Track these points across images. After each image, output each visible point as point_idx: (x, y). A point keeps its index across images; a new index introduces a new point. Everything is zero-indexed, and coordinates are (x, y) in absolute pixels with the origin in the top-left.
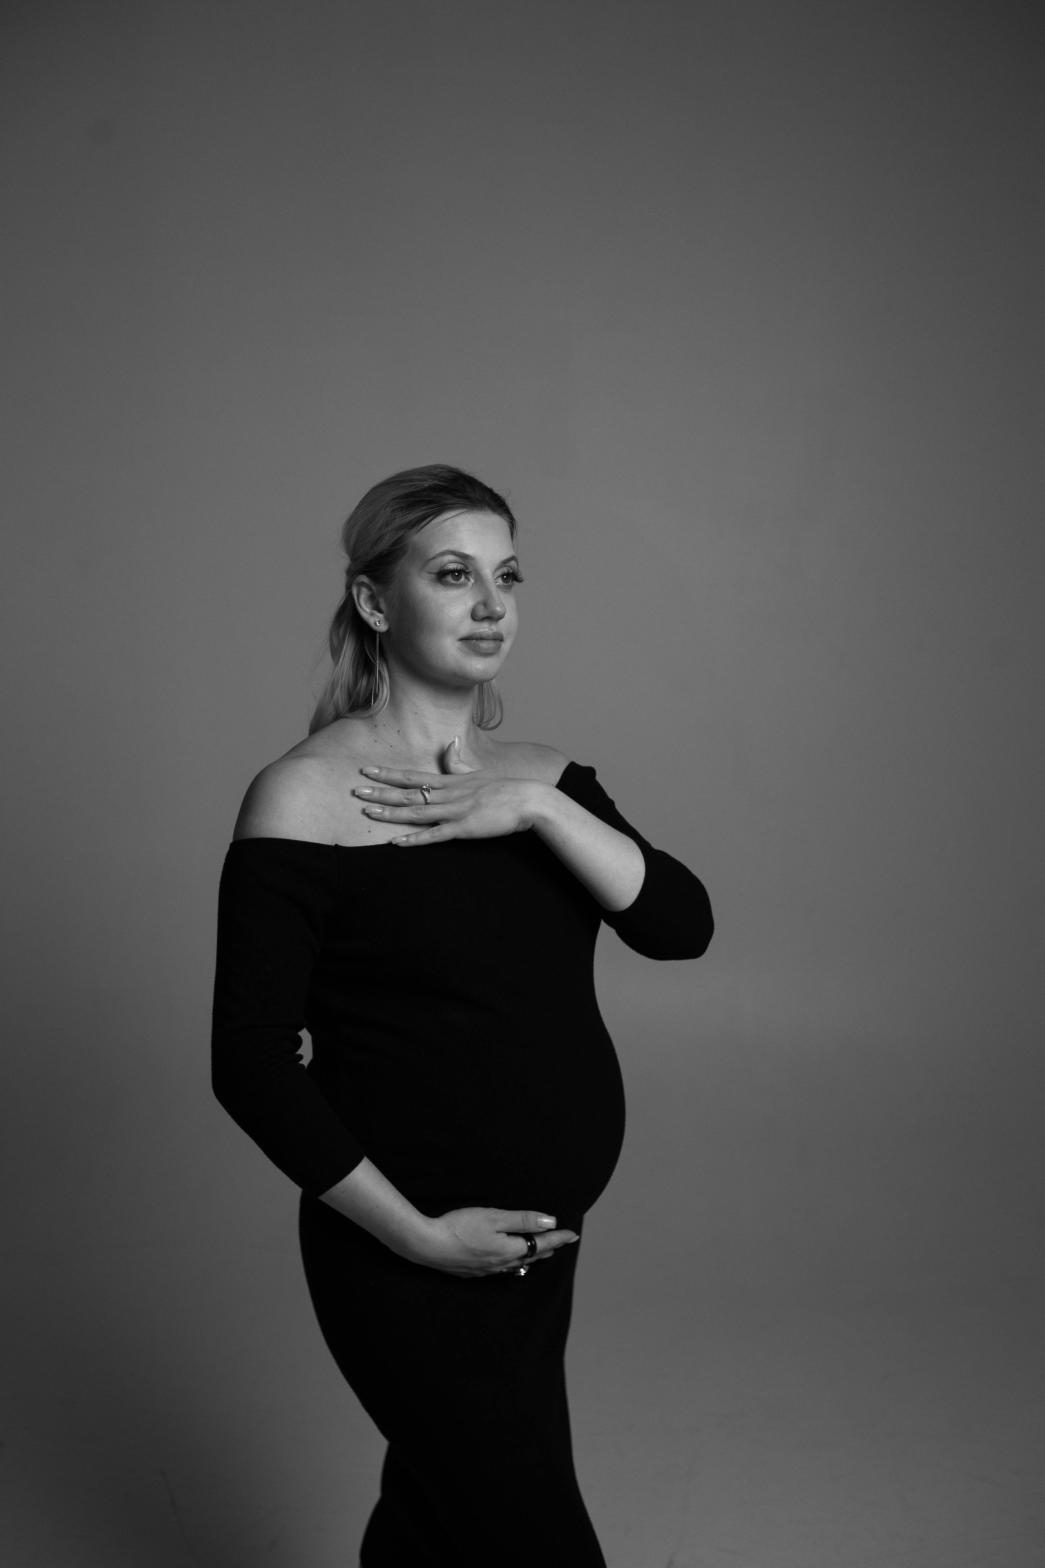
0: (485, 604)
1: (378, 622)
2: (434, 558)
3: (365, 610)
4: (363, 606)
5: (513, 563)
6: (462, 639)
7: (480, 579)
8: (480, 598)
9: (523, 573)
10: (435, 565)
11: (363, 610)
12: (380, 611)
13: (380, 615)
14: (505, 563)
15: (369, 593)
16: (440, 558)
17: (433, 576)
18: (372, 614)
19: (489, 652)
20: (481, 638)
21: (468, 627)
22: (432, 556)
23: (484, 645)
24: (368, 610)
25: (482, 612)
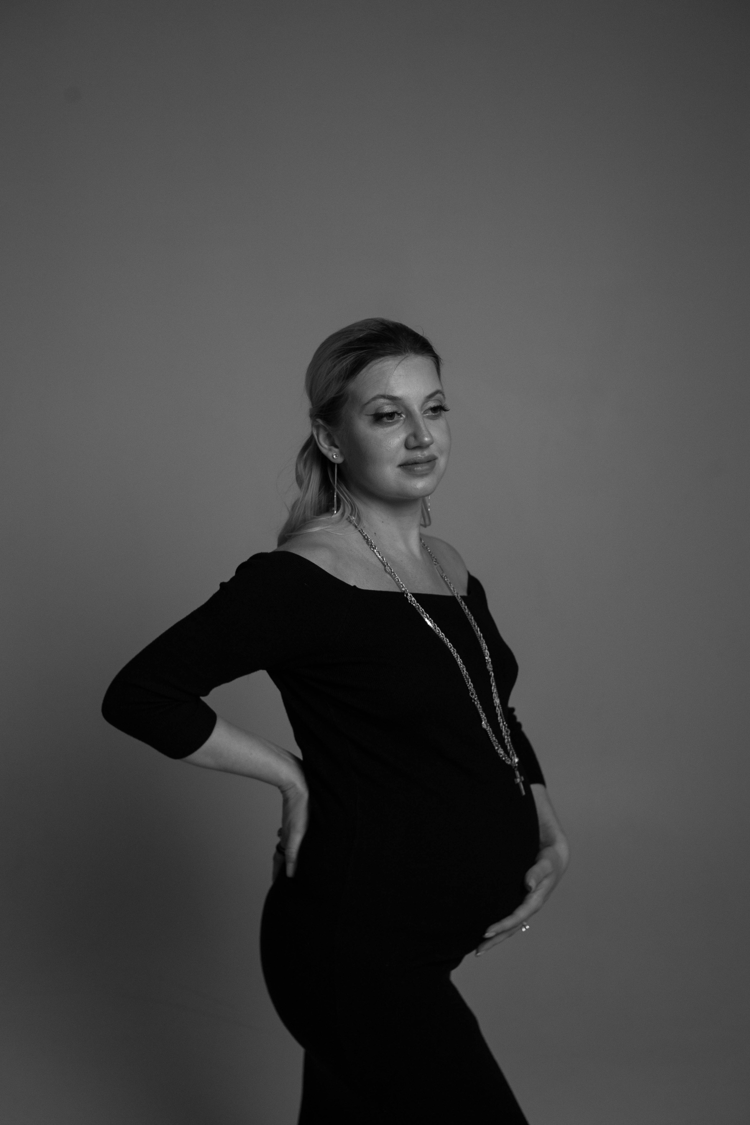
0: (415, 435)
1: (334, 456)
2: (368, 403)
3: (324, 446)
4: (323, 443)
5: (438, 395)
6: (400, 466)
7: (410, 414)
8: (410, 431)
9: (447, 404)
10: (371, 408)
11: (322, 446)
12: (336, 447)
13: (336, 450)
14: (430, 397)
15: (326, 433)
16: (373, 402)
17: (371, 418)
18: (330, 450)
19: (424, 473)
20: (416, 463)
21: (403, 455)
22: (366, 401)
23: (419, 468)
24: (326, 446)
25: (413, 443)
